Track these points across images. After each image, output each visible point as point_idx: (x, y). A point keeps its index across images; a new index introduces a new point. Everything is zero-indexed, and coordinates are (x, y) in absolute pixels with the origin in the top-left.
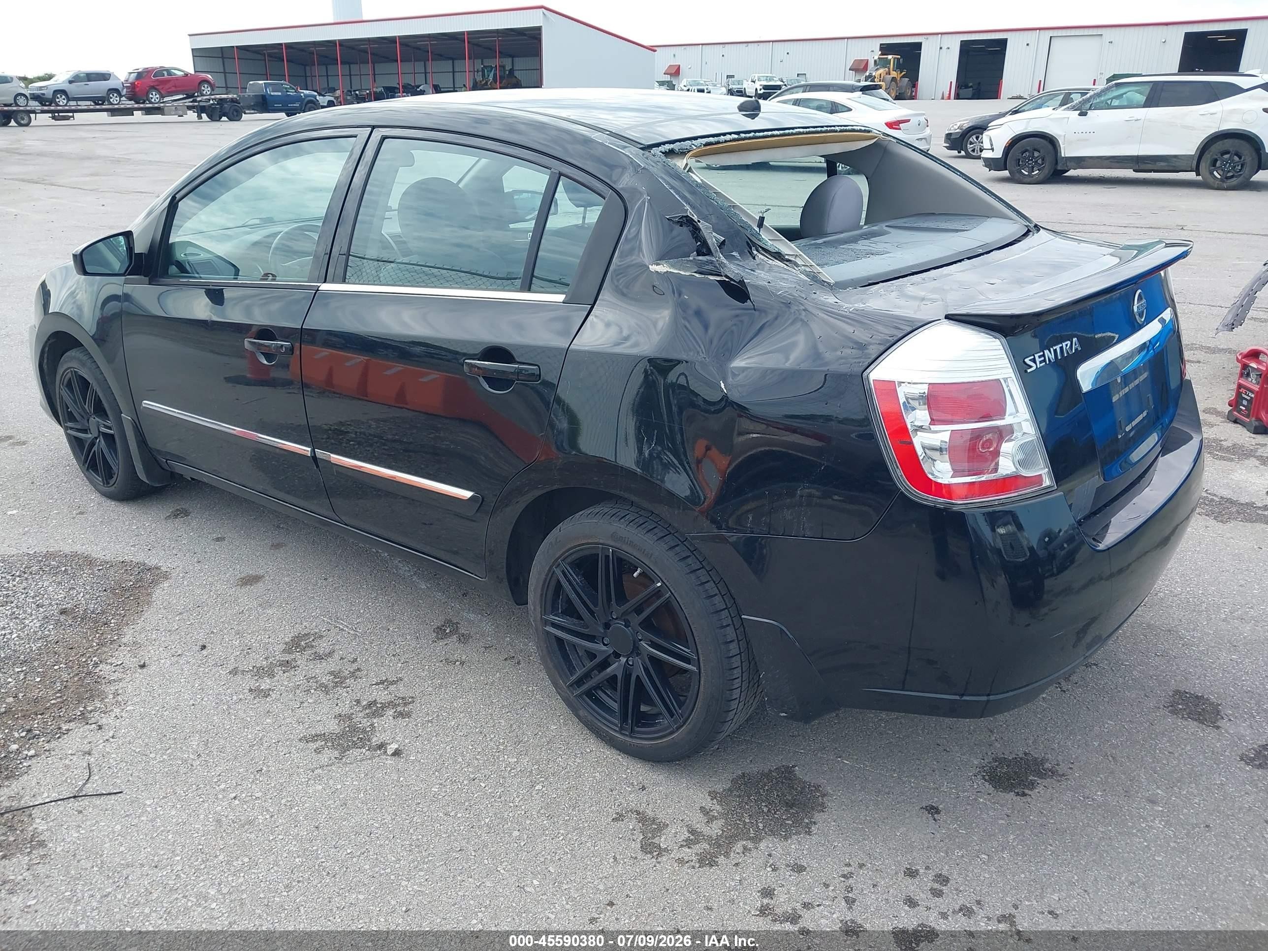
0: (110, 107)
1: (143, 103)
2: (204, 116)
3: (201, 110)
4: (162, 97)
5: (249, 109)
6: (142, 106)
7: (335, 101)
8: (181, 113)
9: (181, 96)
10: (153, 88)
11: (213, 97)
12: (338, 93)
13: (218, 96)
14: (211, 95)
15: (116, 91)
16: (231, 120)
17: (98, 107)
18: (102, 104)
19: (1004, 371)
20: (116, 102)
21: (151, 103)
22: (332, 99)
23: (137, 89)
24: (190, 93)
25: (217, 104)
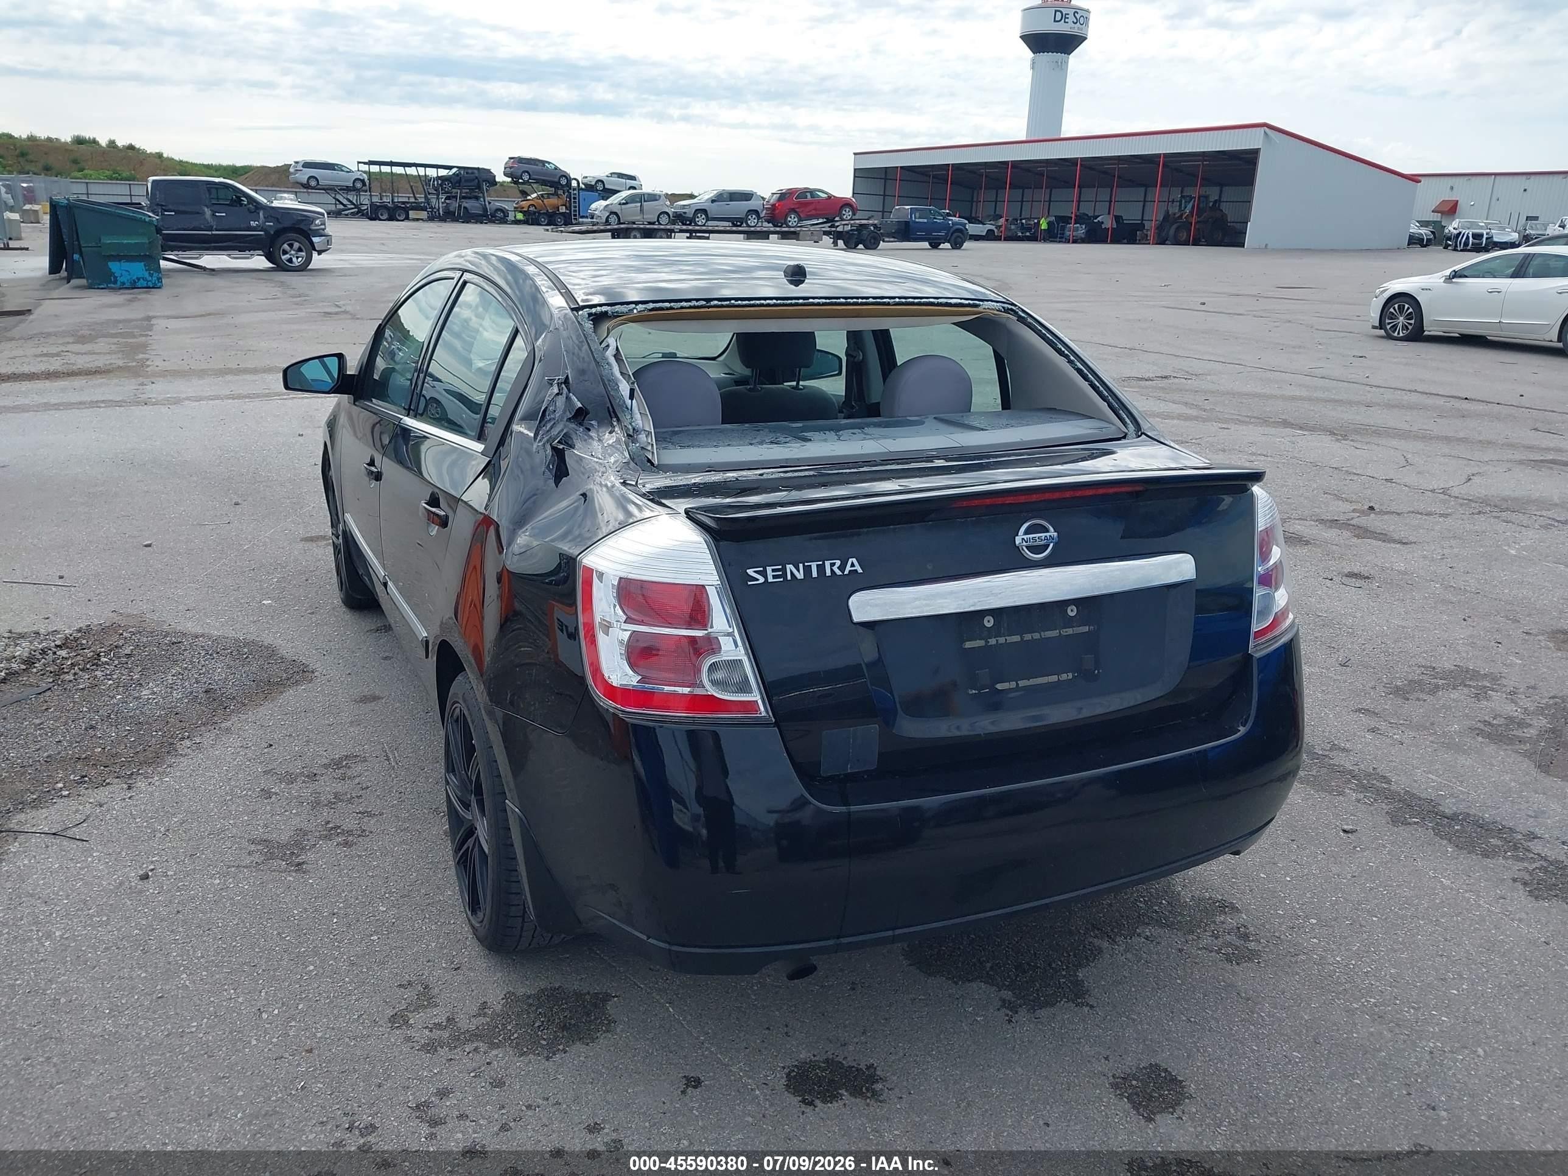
0: (747, 229)
1: (781, 226)
2: (840, 243)
3: (837, 236)
4: (800, 220)
5: (888, 237)
6: (778, 229)
7: (996, 230)
8: (816, 238)
9: (821, 221)
10: (793, 211)
11: (852, 222)
12: (1002, 221)
13: (857, 222)
14: (851, 219)
15: (756, 212)
16: (867, 247)
17: (734, 228)
18: (740, 226)
19: (705, 567)
20: (753, 224)
21: (788, 226)
22: (993, 228)
23: (777, 211)
24: (830, 217)
25: (856, 230)
